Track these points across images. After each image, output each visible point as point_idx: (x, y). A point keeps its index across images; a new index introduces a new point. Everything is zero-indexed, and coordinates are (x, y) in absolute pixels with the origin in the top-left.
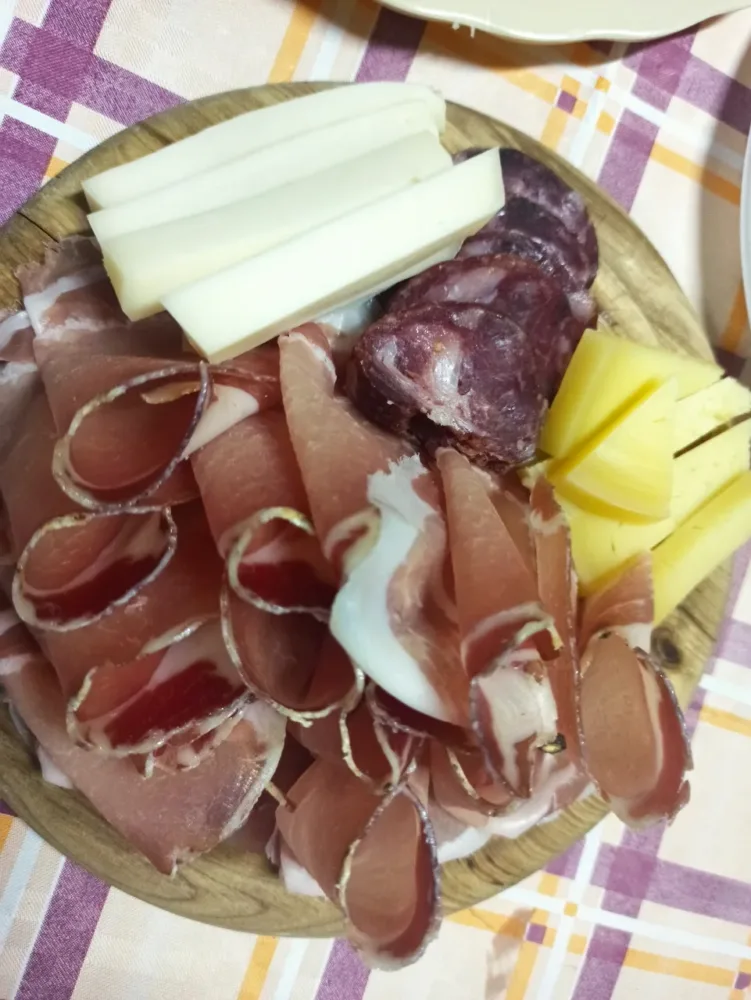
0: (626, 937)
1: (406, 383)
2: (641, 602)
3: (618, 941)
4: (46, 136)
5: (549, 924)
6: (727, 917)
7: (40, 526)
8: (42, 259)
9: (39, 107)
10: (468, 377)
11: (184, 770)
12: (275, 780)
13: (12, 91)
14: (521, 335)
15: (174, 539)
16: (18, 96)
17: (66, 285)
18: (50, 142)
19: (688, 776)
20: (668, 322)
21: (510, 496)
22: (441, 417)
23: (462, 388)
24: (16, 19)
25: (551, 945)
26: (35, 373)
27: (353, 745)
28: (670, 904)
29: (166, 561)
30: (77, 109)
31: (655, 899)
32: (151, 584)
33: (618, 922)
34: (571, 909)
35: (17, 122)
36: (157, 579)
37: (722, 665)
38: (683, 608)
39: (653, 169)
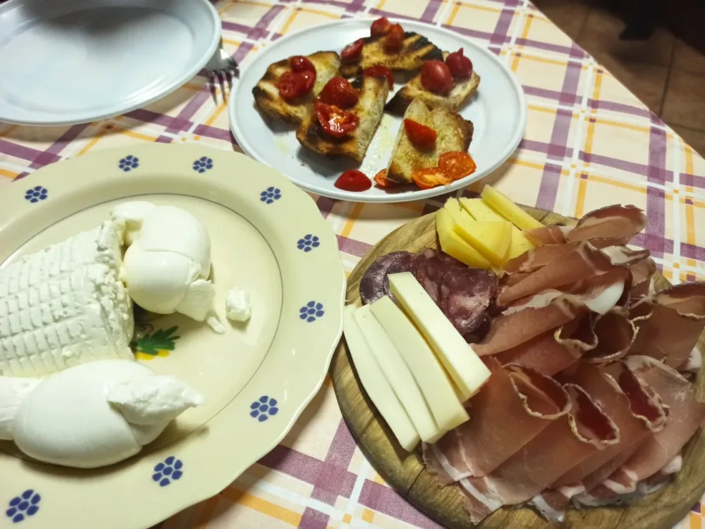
0: (682, 245)
1: (475, 315)
2: (550, 230)
3: (686, 248)
4: (365, 484)
5: (686, 274)
6: (663, 209)
7: (576, 438)
8: (433, 474)
9: (352, 487)
10: (467, 293)
11: (661, 399)
12: (659, 359)
13: (346, 499)
14: (449, 273)
15: (572, 385)
16: (348, 496)
17: (445, 463)
18: (367, 482)
19: (623, 206)
20: (422, 228)
21: (509, 281)
22: (487, 303)
23: (472, 295)
24: (311, 497)
25: (695, 273)
26: (488, 477)
27: (641, 315)
28: (664, 228)
29: (580, 388)
30: (351, 469)
31: (663, 233)
32: (591, 396)
33: (677, 248)
34: (676, 266)
35: (360, 498)
36: (588, 392)
37: (556, 210)
38: (540, 221)
39: (352, 236)
